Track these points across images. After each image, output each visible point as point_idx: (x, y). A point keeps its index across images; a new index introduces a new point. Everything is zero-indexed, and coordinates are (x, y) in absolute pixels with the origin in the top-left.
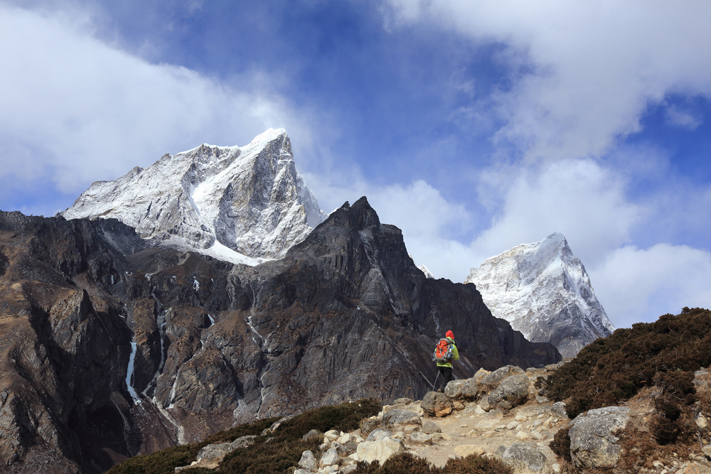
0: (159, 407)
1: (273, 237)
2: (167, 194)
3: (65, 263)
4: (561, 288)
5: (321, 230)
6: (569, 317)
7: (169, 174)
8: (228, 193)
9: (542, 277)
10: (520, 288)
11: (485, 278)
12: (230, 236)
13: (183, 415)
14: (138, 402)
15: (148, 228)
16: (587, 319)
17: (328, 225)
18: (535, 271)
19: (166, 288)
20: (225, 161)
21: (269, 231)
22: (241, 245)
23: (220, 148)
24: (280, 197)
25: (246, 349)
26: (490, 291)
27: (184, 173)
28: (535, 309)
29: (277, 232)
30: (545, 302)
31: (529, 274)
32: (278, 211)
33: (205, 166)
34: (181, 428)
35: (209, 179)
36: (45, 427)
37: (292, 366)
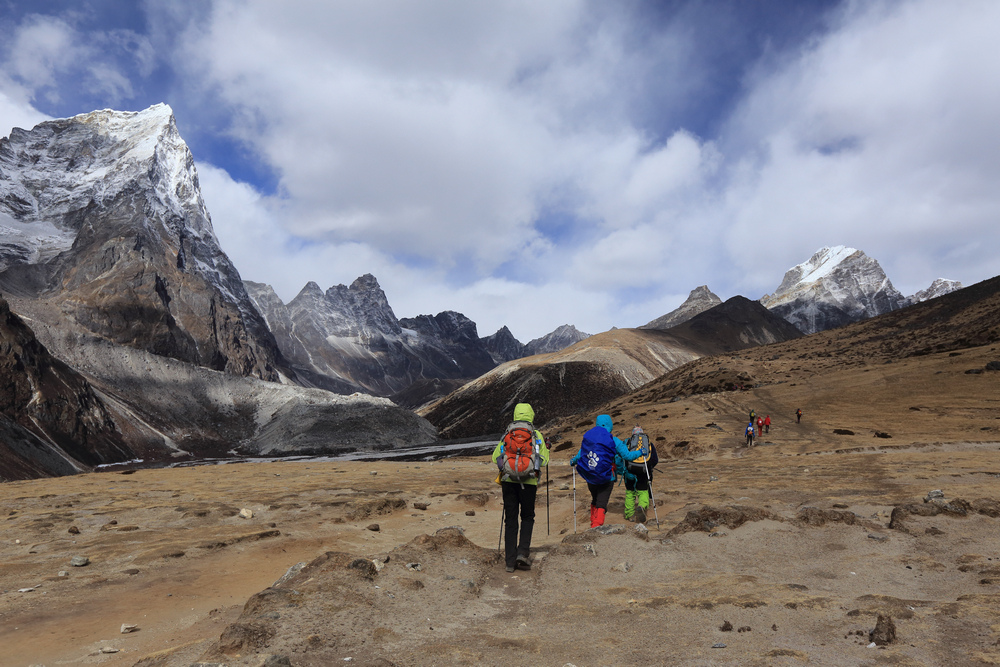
4: (142, 176)
6: (131, 211)
10: (89, 170)
16: (158, 218)
26: (38, 166)
28: (99, 200)
31: (109, 152)
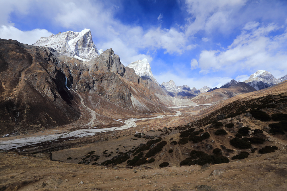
0: (74, 91)
1: (88, 55)
2: (62, 42)
3: (45, 58)
4: (146, 70)
5: (103, 54)
7: (61, 37)
8: (77, 43)
9: (142, 67)
11: (131, 67)
12: (78, 54)
13: (79, 92)
14: (69, 90)
15: (58, 50)
17: (104, 54)
18: (141, 66)
19: (69, 65)
20: (75, 36)
21: (87, 53)
22: (81, 56)
23: (74, 32)
24: (89, 46)
25: (90, 79)
27: (65, 38)
28: (140, 73)
29: (89, 54)
30: (143, 72)
32: (89, 49)
33: (70, 36)
34: (80, 95)
35: (72, 40)
36: (57, 94)
37: (100, 83)
